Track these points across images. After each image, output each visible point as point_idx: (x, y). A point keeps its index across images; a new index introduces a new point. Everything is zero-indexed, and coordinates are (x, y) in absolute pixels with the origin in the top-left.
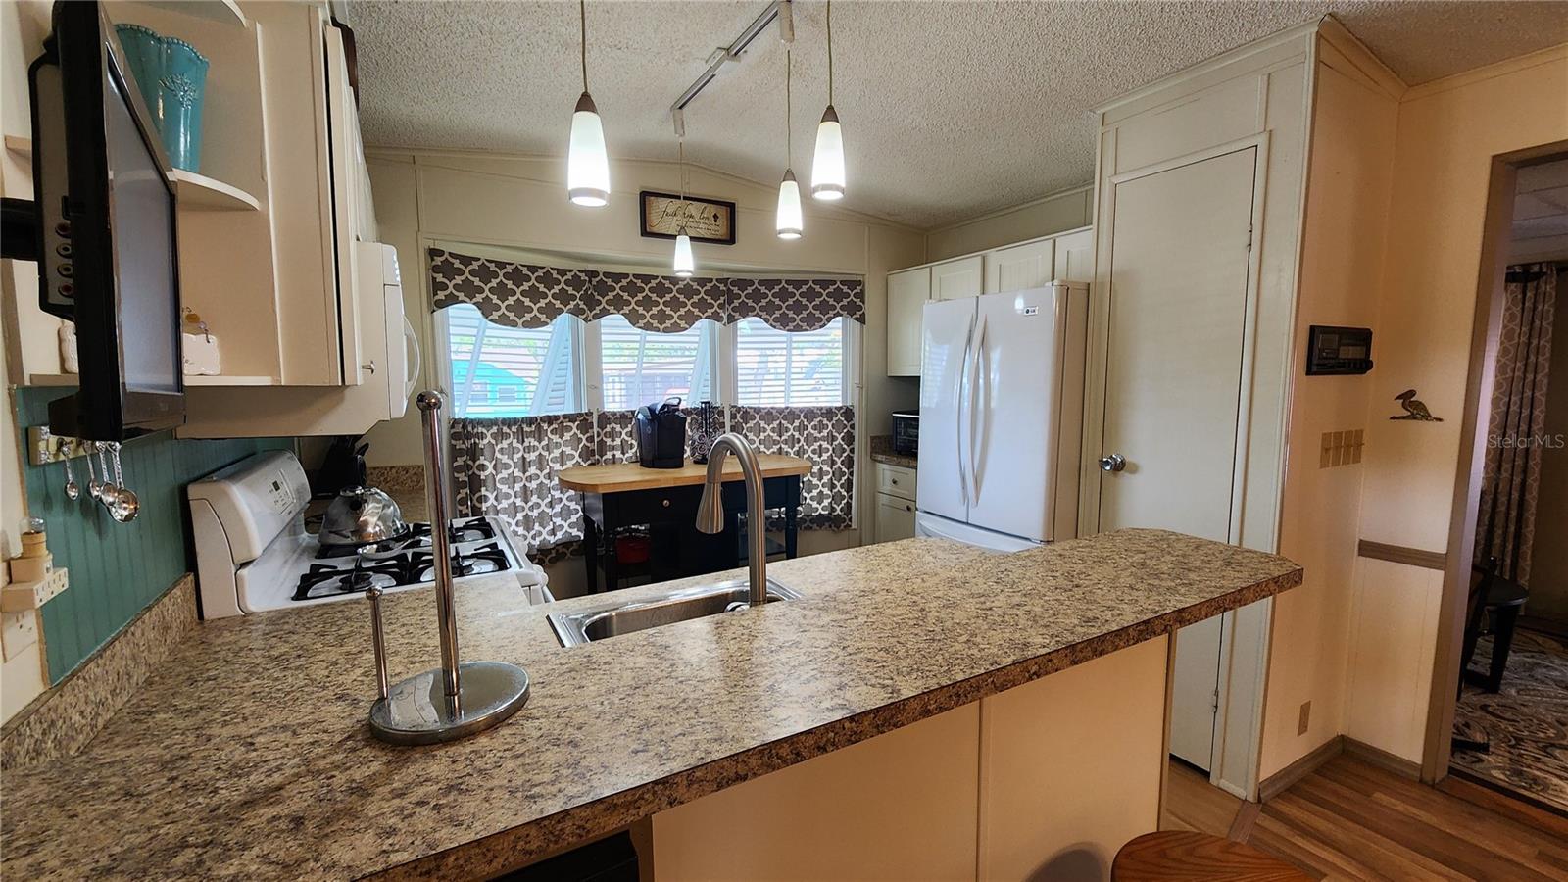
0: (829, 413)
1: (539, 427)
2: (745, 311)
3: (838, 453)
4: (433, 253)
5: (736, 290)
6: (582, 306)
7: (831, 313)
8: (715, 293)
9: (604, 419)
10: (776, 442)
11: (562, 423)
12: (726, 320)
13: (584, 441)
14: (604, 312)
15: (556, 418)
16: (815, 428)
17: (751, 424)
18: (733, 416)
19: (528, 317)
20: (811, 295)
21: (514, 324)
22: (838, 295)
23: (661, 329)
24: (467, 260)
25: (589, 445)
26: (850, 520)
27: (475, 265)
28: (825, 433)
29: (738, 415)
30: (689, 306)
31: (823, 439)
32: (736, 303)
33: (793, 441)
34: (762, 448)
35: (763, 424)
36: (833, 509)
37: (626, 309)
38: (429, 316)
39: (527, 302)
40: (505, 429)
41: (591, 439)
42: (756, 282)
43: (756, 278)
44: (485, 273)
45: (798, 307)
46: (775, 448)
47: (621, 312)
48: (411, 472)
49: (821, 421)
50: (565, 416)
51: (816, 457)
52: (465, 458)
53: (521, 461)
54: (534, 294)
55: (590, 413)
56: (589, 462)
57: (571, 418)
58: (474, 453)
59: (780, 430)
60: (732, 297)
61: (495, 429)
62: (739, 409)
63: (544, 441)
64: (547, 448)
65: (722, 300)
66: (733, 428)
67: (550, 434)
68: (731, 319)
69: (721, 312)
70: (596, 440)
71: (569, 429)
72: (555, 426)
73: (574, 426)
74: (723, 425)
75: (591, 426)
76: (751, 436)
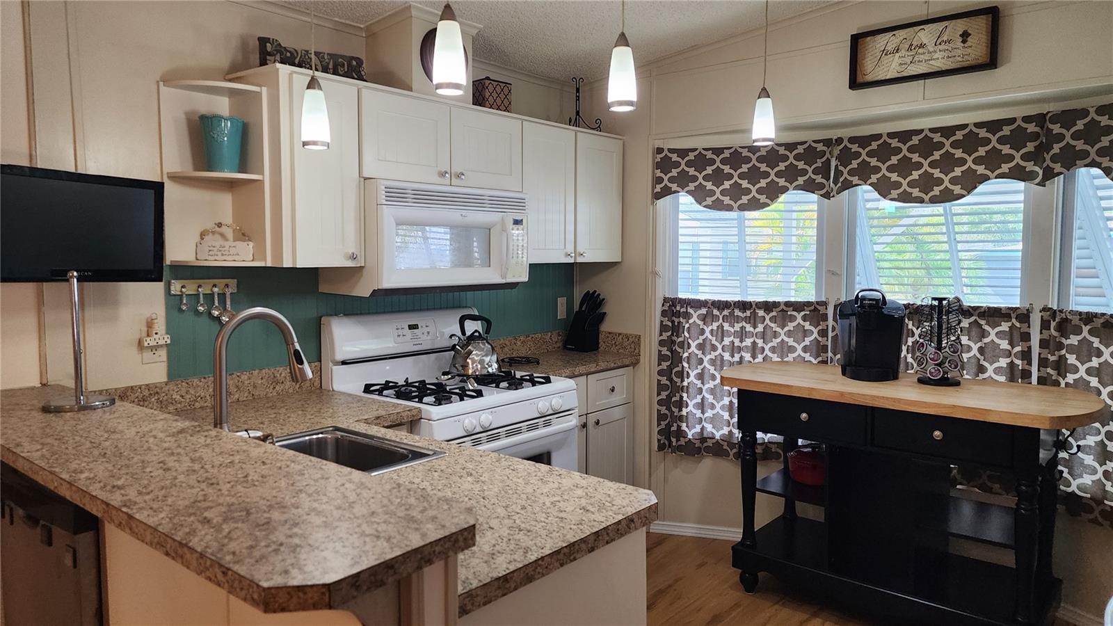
1: (754, 314)
2: (1071, 159)
4: (660, 150)
5: (1056, 129)
6: (819, 179)
11: (782, 310)
12: (1041, 177)
13: (815, 335)
14: (848, 186)
15: (775, 305)
17: (1074, 340)
18: (1045, 325)
19: (745, 199)
21: (729, 208)
23: (927, 198)
24: (683, 153)
25: (820, 339)
27: (691, 156)
29: (1053, 324)
30: (970, 164)
32: (1056, 148)
35: (1096, 342)
37: (874, 178)
38: (651, 207)
39: (745, 184)
40: (716, 312)
41: (823, 333)
42: (1092, 110)
43: (1091, 103)
44: (701, 161)
47: (869, 182)
48: (631, 340)
50: (788, 304)
52: (670, 333)
53: (731, 345)
54: (754, 175)
55: (824, 304)
56: (820, 359)
57: (798, 306)
58: (677, 329)
60: (1051, 138)
61: (704, 311)
62: (1054, 313)
63: (760, 328)
64: (763, 336)
65: (1030, 147)
66: (1044, 344)
67: (767, 321)
68: (1049, 175)
69: (1030, 166)
70: (830, 334)
71: (792, 319)
72: (774, 314)
73: (799, 316)
74: (1026, 337)
75: (825, 317)
76: (1072, 359)
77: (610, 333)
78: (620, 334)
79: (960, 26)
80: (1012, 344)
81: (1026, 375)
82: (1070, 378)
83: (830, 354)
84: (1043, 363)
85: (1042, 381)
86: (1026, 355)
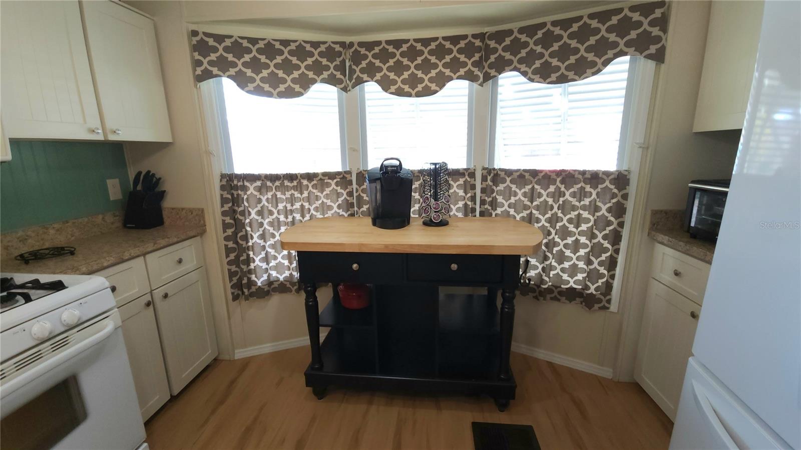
0: (594, 178)
1: (300, 183)
2: (501, 66)
3: (601, 225)
4: (195, 33)
5: (492, 44)
6: (339, 75)
7: (610, 53)
8: (469, 51)
10: (526, 207)
11: (321, 179)
12: (481, 80)
13: (345, 196)
14: (360, 81)
15: (316, 175)
16: (573, 195)
17: (501, 187)
18: (484, 179)
19: (282, 88)
20: (584, 34)
21: (270, 95)
22: (624, 27)
23: (413, 93)
24: (220, 38)
25: (348, 198)
26: (609, 301)
27: (228, 42)
28: (587, 201)
29: (489, 178)
30: (440, 67)
31: (584, 208)
32: (493, 58)
33: (544, 208)
34: (512, 212)
35: (514, 187)
36: (587, 287)
37: (378, 76)
38: (195, 89)
39: (281, 74)
40: (269, 184)
41: (350, 194)
42: (516, 31)
43: (515, 26)
44: (238, 49)
45: (564, 53)
46: (525, 213)
47: (375, 79)
48: (195, 213)
49: (582, 188)
50: (325, 174)
51: (571, 228)
52: (230, 205)
53: (285, 209)
54: (287, 67)
55: (349, 173)
56: (349, 212)
57: (329, 175)
58: (236, 201)
59: (532, 195)
60: (489, 51)
61: (259, 183)
62: (490, 171)
63: (306, 194)
64: (308, 199)
65: (477, 57)
66: (483, 191)
67: (310, 188)
68: (487, 77)
69: (476, 71)
70: (355, 194)
71: (328, 185)
72: (315, 182)
73: (333, 183)
74: (473, 187)
75: (350, 182)
76: (500, 199)
77: (173, 209)
78: (183, 209)
80: (466, 193)
81: (473, 210)
82: (499, 210)
83: (356, 209)
84: (483, 202)
85: (482, 214)
86: (473, 199)
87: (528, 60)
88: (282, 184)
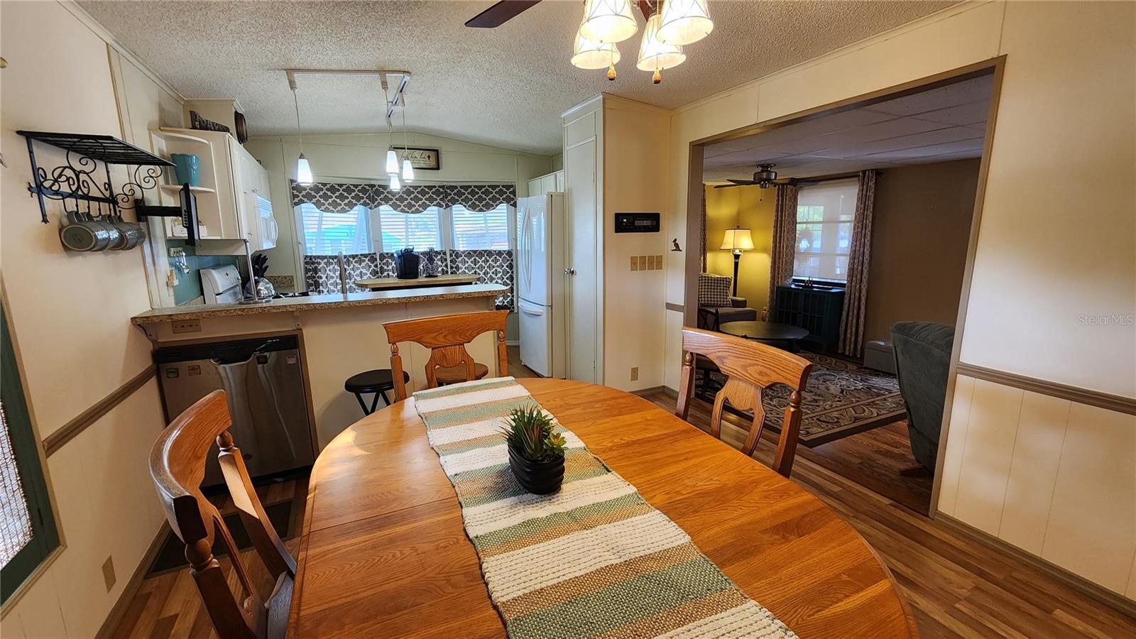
0: (500, 253)
1: (348, 260)
2: (454, 202)
3: (505, 273)
4: (292, 181)
5: (448, 191)
6: (368, 201)
7: (498, 202)
8: (437, 193)
9: (382, 256)
10: (473, 268)
11: (360, 258)
12: (444, 207)
13: (373, 267)
14: (380, 204)
15: (357, 256)
16: (493, 261)
17: (460, 259)
18: (451, 255)
19: (339, 208)
20: (487, 193)
21: (333, 212)
22: (501, 193)
23: (410, 211)
25: (375, 268)
26: (513, 308)
27: (312, 185)
28: (498, 264)
29: (453, 255)
30: (424, 200)
31: (498, 266)
32: (449, 198)
33: (481, 268)
34: (467, 271)
35: (466, 259)
36: (504, 302)
37: (391, 203)
38: (293, 210)
39: (338, 201)
40: (331, 261)
41: (376, 266)
42: (459, 187)
43: (459, 185)
45: (481, 200)
46: (473, 271)
47: (389, 204)
48: (288, 278)
49: (496, 258)
50: (362, 255)
51: (494, 276)
52: (312, 273)
54: (342, 197)
55: (375, 254)
57: (365, 256)
58: (316, 270)
59: (475, 262)
60: (447, 195)
61: (326, 260)
62: (454, 252)
63: (351, 267)
64: (353, 269)
65: (442, 196)
66: (451, 261)
67: (354, 263)
68: (447, 206)
69: (442, 202)
70: (379, 266)
71: (364, 261)
72: (356, 259)
73: (367, 260)
74: (446, 260)
75: (376, 260)
76: (460, 265)
77: (272, 277)
79: (427, 153)
80: (442, 262)
81: (447, 272)
82: (460, 271)
83: (380, 274)
84: (452, 268)
85: (452, 273)
86: (446, 266)
87: (466, 200)
88: (328, 261)
